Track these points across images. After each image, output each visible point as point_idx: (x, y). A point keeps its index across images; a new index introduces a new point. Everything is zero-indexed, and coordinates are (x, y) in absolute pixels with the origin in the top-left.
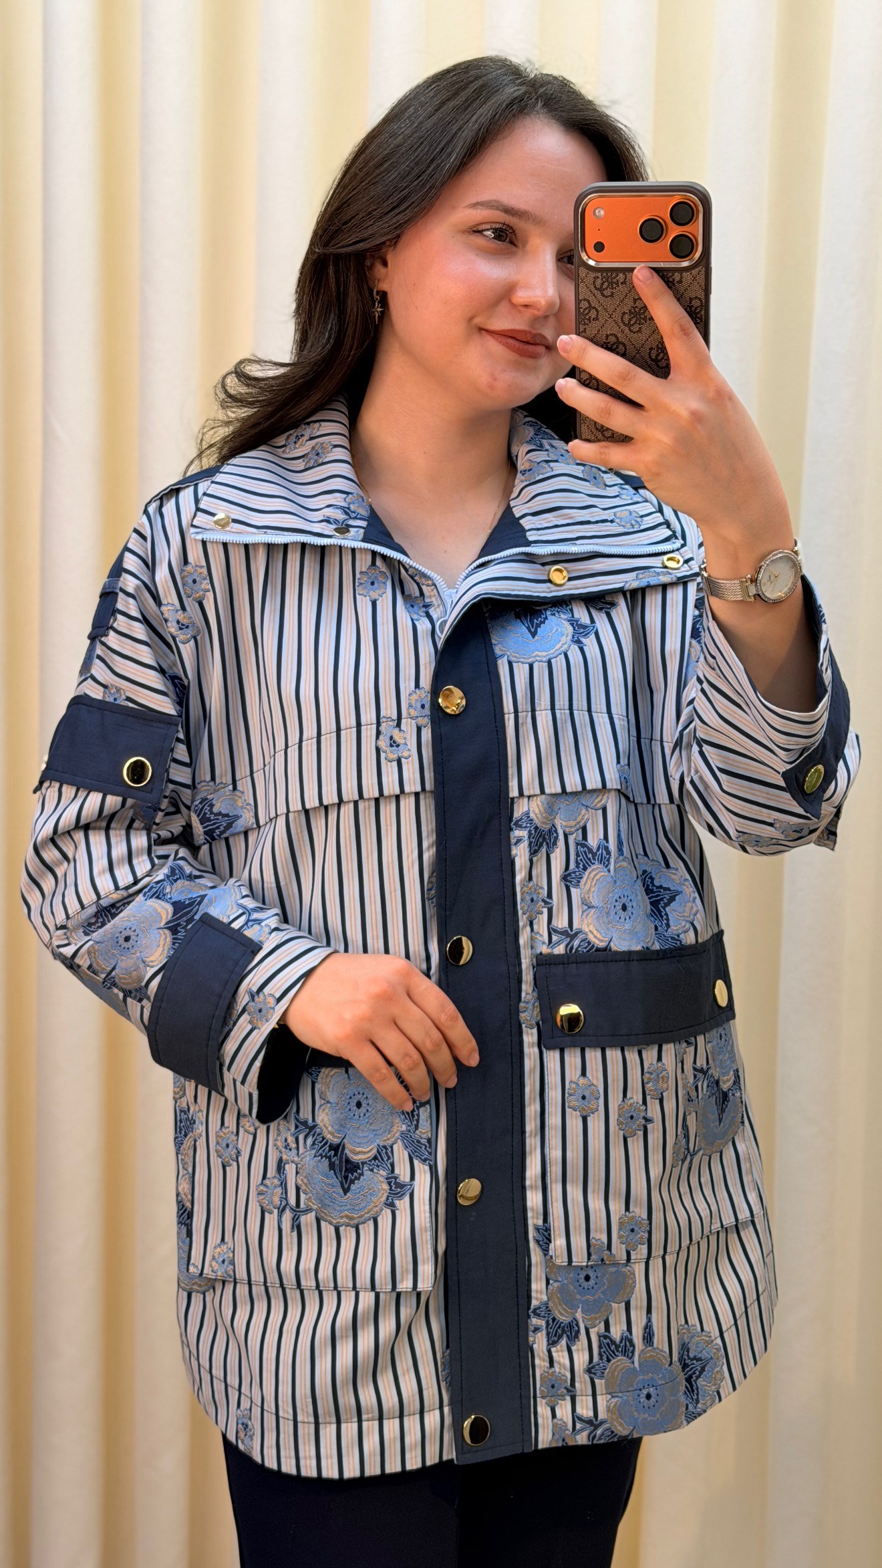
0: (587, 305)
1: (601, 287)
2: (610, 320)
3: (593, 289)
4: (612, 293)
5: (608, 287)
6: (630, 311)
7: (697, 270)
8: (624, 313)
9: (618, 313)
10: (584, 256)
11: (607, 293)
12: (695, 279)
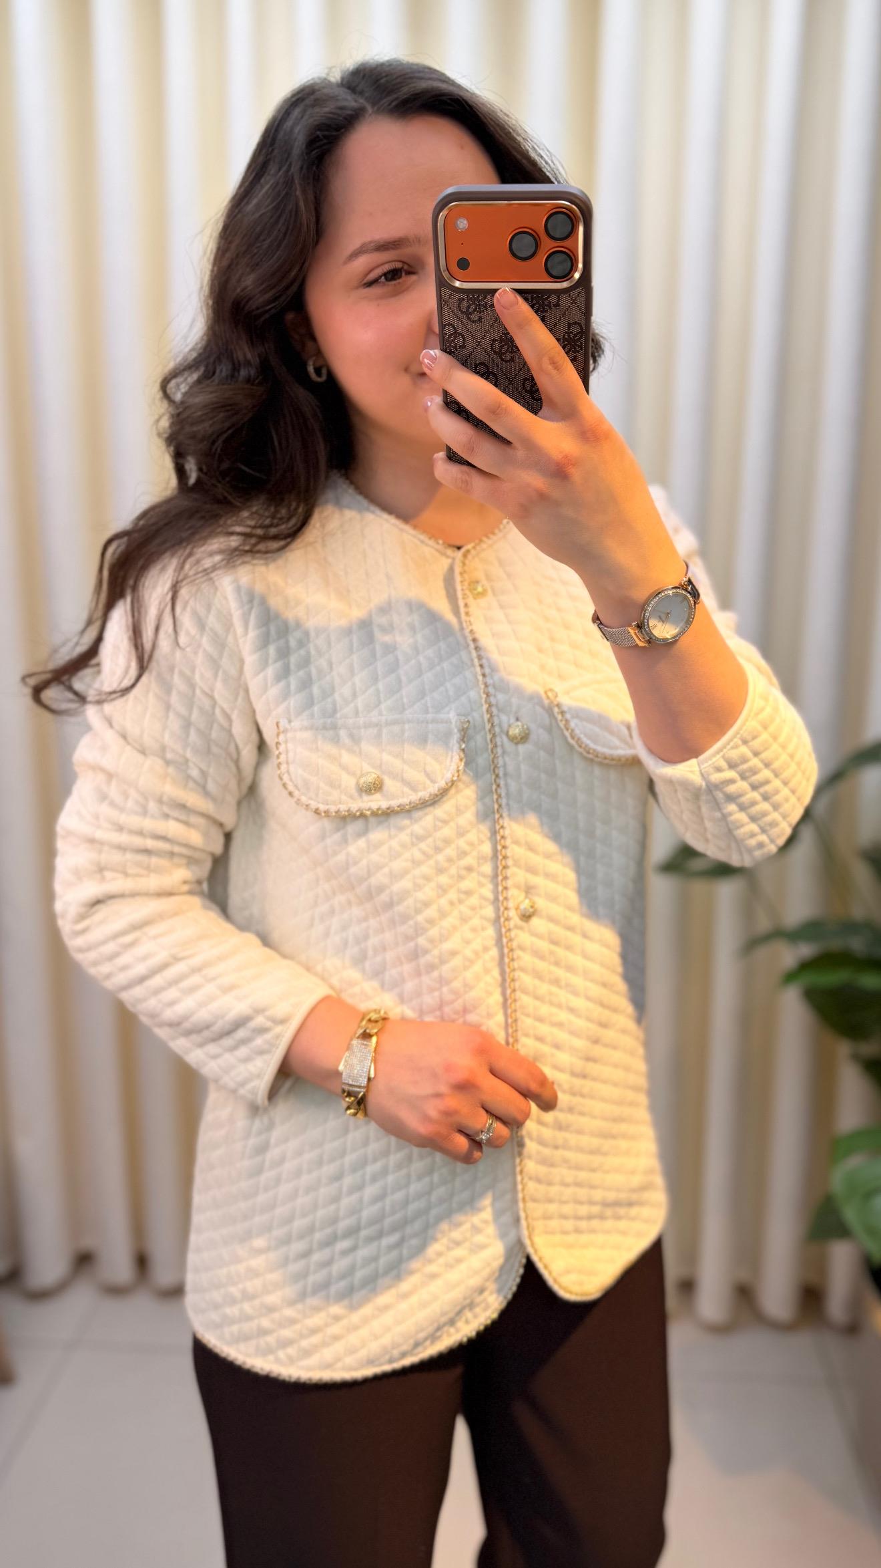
0: (452, 331)
1: (468, 310)
2: (479, 349)
3: (458, 312)
4: (480, 317)
5: (474, 310)
6: (501, 337)
7: (576, 291)
8: (494, 341)
9: (486, 342)
10: (445, 275)
11: (475, 317)
12: (574, 302)
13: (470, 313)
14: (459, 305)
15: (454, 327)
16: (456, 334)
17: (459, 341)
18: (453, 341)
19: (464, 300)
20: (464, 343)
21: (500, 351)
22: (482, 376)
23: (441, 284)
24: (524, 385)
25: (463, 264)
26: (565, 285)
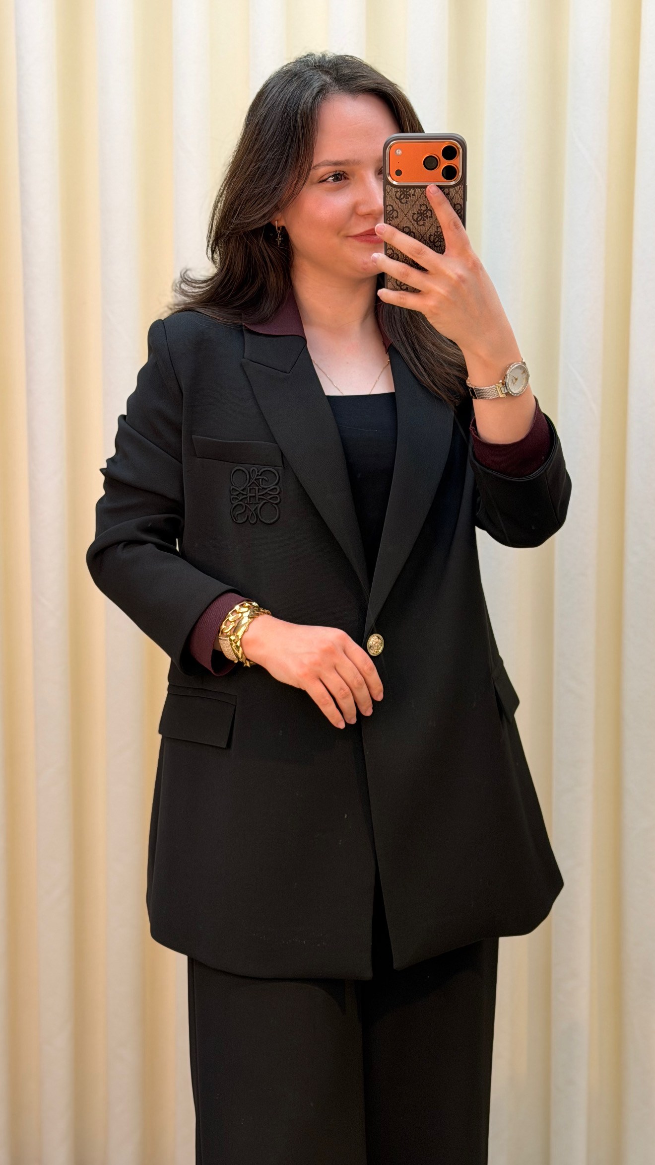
1: (400, 197)
2: (405, 218)
3: (395, 199)
4: (407, 201)
5: (404, 197)
6: (418, 212)
7: (459, 186)
8: (414, 214)
9: (410, 214)
10: (389, 178)
11: (404, 201)
12: (457, 192)
13: (402, 199)
14: (396, 194)
15: (392, 207)
16: (393, 209)
17: (395, 214)
18: (391, 214)
19: (398, 191)
20: (397, 215)
21: (417, 219)
22: (407, 233)
23: (387, 183)
24: (430, 238)
25: (399, 173)
26: (453, 183)
